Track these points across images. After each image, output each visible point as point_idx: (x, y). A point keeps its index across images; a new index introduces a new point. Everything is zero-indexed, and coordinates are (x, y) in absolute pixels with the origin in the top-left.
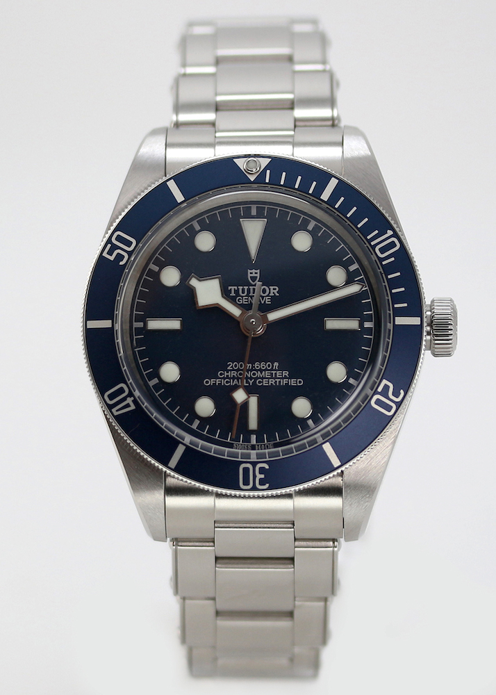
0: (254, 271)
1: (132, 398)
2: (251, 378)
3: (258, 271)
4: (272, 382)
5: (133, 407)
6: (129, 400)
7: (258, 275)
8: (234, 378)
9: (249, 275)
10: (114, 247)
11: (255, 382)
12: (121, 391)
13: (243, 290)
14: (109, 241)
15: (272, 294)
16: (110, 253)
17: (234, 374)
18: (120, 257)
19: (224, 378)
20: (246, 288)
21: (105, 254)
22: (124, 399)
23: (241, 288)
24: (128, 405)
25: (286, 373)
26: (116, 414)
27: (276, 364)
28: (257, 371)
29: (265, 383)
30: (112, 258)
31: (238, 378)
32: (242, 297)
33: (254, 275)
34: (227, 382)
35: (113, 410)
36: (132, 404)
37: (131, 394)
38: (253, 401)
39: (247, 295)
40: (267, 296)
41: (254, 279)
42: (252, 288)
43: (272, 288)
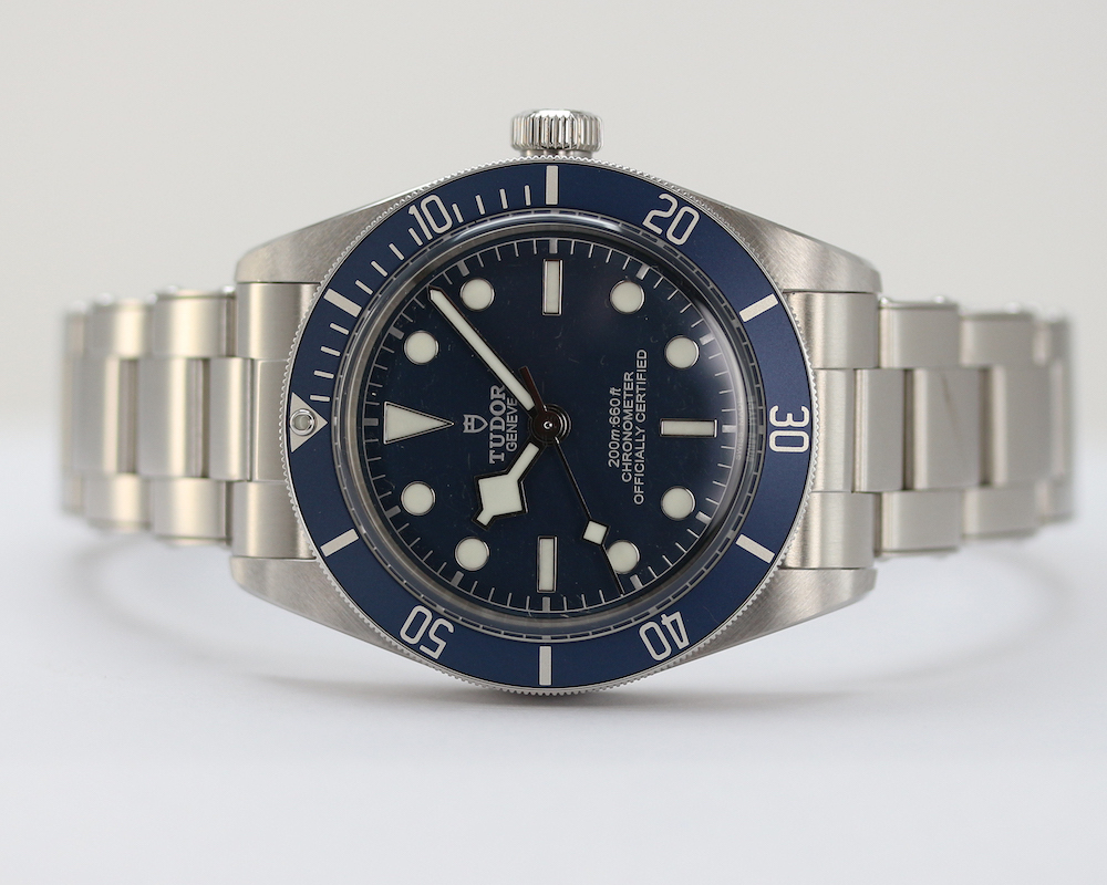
0: (466, 424)
1: (663, 616)
2: (634, 431)
3: (466, 417)
4: (640, 398)
5: (677, 616)
6: (666, 620)
7: (473, 417)
8: (633, 458)
9: (473, 431)
10: (426, 640)
11: (641, 426)
12: (650, 633)
13: (495, 440)
14: (415, 648)
15: (503, 396)
16: (434, 647)
17: (626, 457)
18: (441, 632)
19: (633, 473)
20: (492, 436)
21: (436, 655)
22: (664, 628)
23: (492, 445)
24: (674, 623)
25: (627, 377)
26: (686, 642)
27: (613, 391)
28: (622, 421)
29: (641, 409)
30: (442, 644)
31: (634, 451)
32: (506, 442)
33: (472, 423)
34: (640, 468)
35: (681, 646)
36: (672, 617)
37: (657, 619)
38: (670, 428)
39: (504, 434)
40: (505, 402)
41: (478, 424)
42: (492, 427)
43: (493, 396)
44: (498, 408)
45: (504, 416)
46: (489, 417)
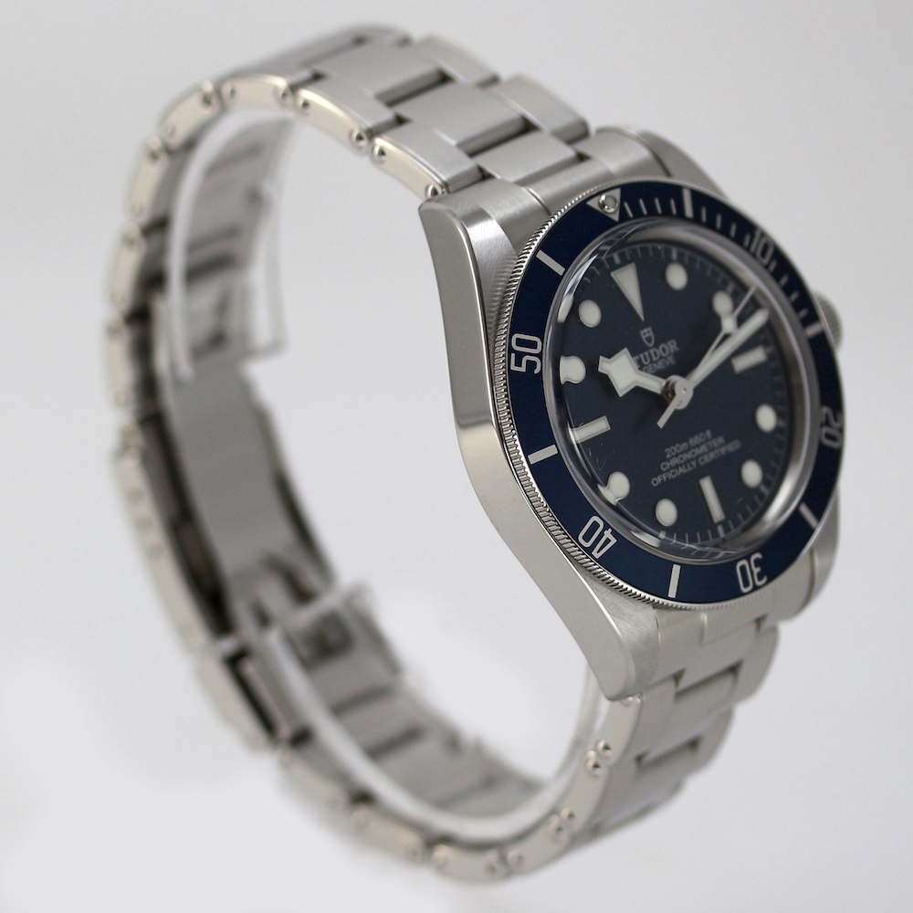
0: (645, 330)
1: (610, 530)
2: (692, 460)
3: (649, 329)
4: (712, 455)
5: (614, 541)
6: (608, 534)
7: (651, 334)
8: (677, 466)
9: (644, 337)
10: (520, 356)
11: (697, 463)
12: (595, 525)
13: (645, 357)
14: (511, 350)
15: (672, 351)
16: (518, 364)
17: (674, 462)
18: (531, 365)
19: (668, 470)
20: (646, 353)
21: (513, 368)
22: (602, 534)
23: (642, 356)
24: (608, 541)
25: (721, 440)
26: (597, 556)
27: (708, 433)
28: (694, 448)
29: (707, 459)
30: (523, 369)
31: (681, 465)
32: (647, 365)
33: (647, 335)
34: (673, 474)
35: (594, 553)
36: (611, 538)
37: (607, 526)
38: (707, 486)
39: (652, 362)
40: (670, 354)
41: (649, 339)
42: (652, 351)
43: (669, 343)
44: (664, 350)
45: (661, 357)
46: (656, 346)
